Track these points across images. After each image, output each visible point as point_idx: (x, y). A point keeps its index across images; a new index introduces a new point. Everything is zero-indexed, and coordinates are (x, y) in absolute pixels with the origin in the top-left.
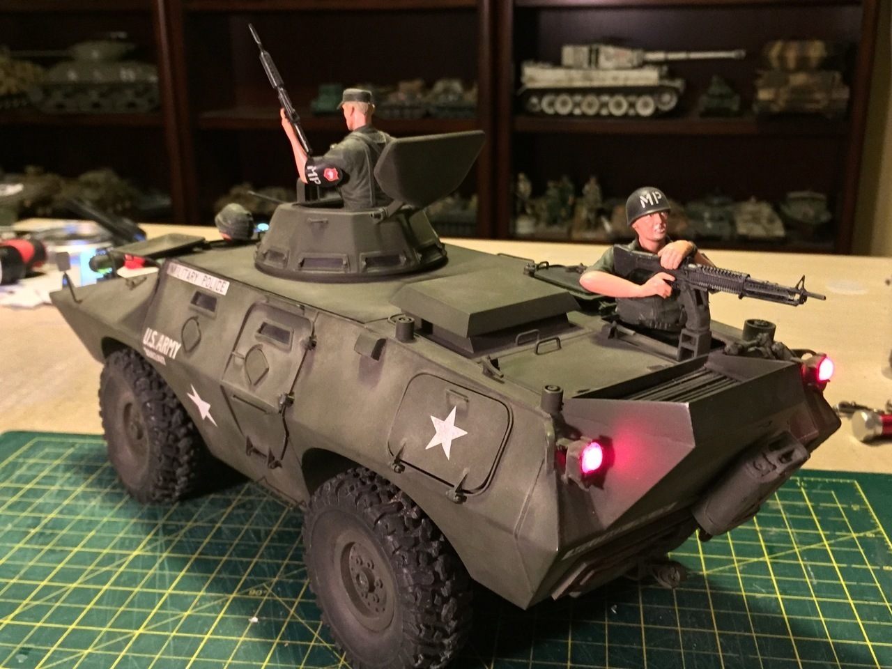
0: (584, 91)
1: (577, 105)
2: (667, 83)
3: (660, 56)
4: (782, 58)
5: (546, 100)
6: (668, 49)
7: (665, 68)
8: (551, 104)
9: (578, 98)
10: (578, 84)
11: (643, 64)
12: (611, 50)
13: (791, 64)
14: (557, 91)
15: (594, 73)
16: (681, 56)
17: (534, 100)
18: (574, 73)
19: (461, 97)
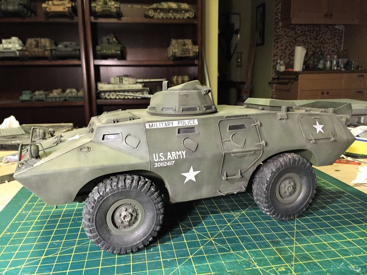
0: (119, 91)
1: (117, 95)
2: (144, 88)
3: (141, 80)
4: (177, 81)
5: (107, 94)
6: (143, 78)
7: (143, 84)
8: (109, 95)
9: (118, 93)
10: (117, 89)
11: (137, 83)
12: (126, 78)
14: (110, 91)
15: (122, 86)
16: (148, 80)
17: (103, 94)
18: (115, 86)
19: (77, 94)
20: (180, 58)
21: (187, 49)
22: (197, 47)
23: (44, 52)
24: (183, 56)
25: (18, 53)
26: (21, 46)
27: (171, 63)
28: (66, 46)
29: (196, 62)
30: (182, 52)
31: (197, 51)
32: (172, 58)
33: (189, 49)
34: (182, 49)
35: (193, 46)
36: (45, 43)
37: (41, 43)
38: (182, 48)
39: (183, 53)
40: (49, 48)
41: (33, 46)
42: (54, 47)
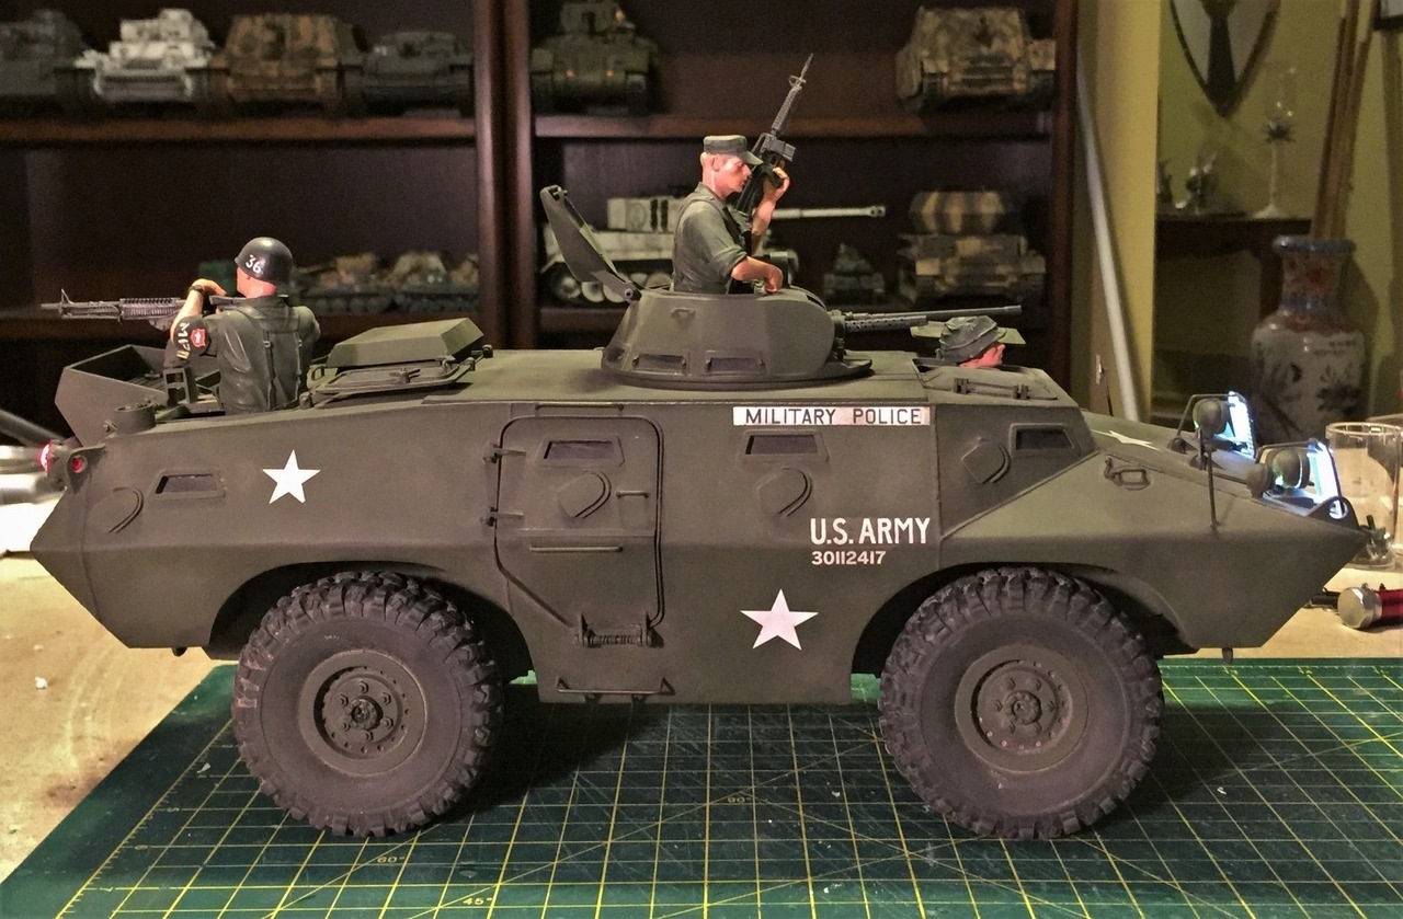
0: (650, 267)
4: (941, 217)
8: (597, 287)
9: (640, 276)
10: (638, 254)
13: (956, 225)
15: (662, 240)
16: (793, 213)
17: (569, 281)
18: (630, 237)
19: (447, 279)
20: (961, 104)
21: (997, 59)
22: (1052, 47)
23: (309, 77)
24: (976, 91)
25: (189, 83)
26: (205, 49)
27: (914, 126)
28: (408, 51)
29: (1043, 122)
30: (968, 71)
31: (1051, 66)
32: (919, 104)
33: (1009, 57)
34: (973, 61)
35: (1026, 44)
36: (315, 37)
37: (296, 36)
38: (971, 53)
39: (978, 77)
40: (331, 62)
41: (258, 53)
42: (353, 57)
